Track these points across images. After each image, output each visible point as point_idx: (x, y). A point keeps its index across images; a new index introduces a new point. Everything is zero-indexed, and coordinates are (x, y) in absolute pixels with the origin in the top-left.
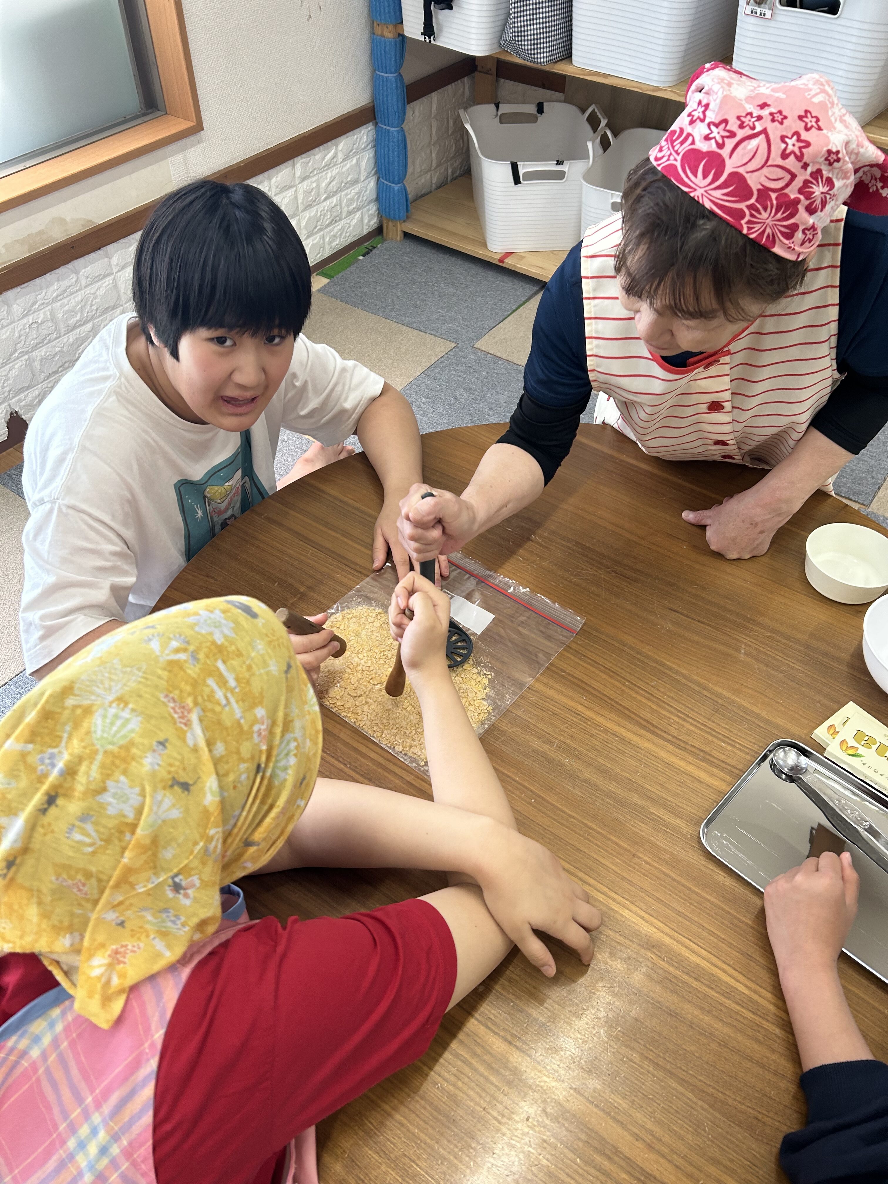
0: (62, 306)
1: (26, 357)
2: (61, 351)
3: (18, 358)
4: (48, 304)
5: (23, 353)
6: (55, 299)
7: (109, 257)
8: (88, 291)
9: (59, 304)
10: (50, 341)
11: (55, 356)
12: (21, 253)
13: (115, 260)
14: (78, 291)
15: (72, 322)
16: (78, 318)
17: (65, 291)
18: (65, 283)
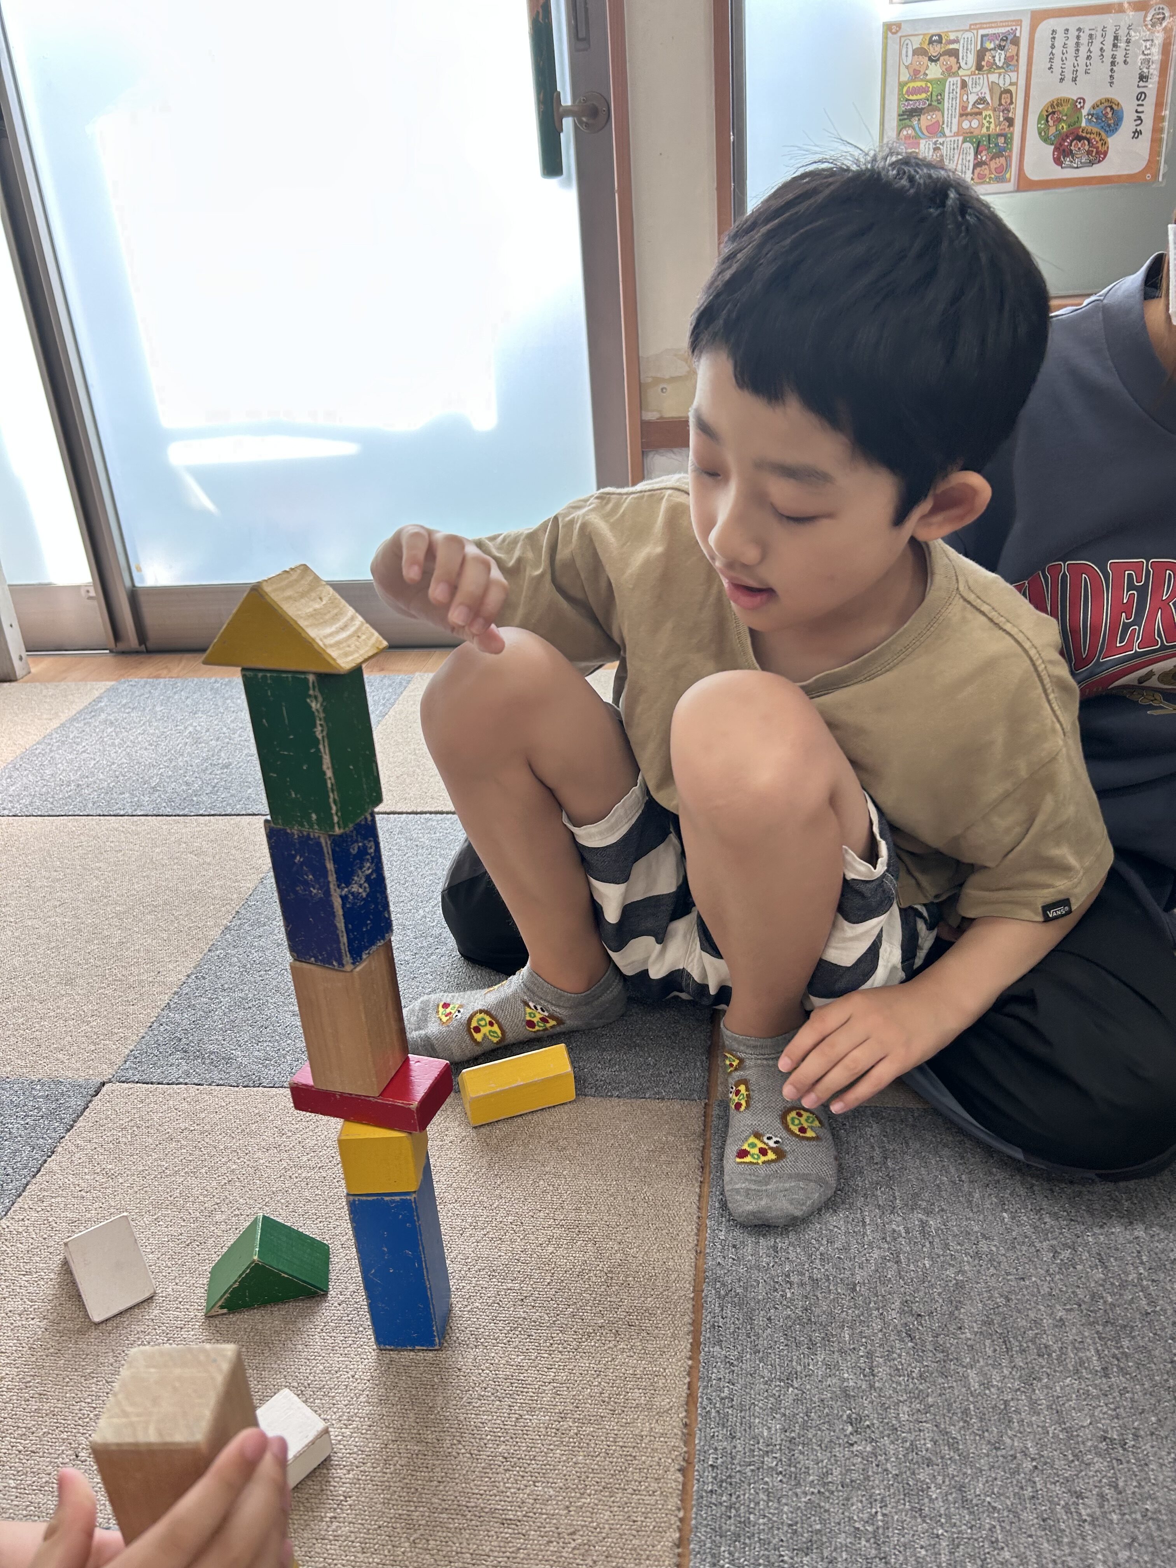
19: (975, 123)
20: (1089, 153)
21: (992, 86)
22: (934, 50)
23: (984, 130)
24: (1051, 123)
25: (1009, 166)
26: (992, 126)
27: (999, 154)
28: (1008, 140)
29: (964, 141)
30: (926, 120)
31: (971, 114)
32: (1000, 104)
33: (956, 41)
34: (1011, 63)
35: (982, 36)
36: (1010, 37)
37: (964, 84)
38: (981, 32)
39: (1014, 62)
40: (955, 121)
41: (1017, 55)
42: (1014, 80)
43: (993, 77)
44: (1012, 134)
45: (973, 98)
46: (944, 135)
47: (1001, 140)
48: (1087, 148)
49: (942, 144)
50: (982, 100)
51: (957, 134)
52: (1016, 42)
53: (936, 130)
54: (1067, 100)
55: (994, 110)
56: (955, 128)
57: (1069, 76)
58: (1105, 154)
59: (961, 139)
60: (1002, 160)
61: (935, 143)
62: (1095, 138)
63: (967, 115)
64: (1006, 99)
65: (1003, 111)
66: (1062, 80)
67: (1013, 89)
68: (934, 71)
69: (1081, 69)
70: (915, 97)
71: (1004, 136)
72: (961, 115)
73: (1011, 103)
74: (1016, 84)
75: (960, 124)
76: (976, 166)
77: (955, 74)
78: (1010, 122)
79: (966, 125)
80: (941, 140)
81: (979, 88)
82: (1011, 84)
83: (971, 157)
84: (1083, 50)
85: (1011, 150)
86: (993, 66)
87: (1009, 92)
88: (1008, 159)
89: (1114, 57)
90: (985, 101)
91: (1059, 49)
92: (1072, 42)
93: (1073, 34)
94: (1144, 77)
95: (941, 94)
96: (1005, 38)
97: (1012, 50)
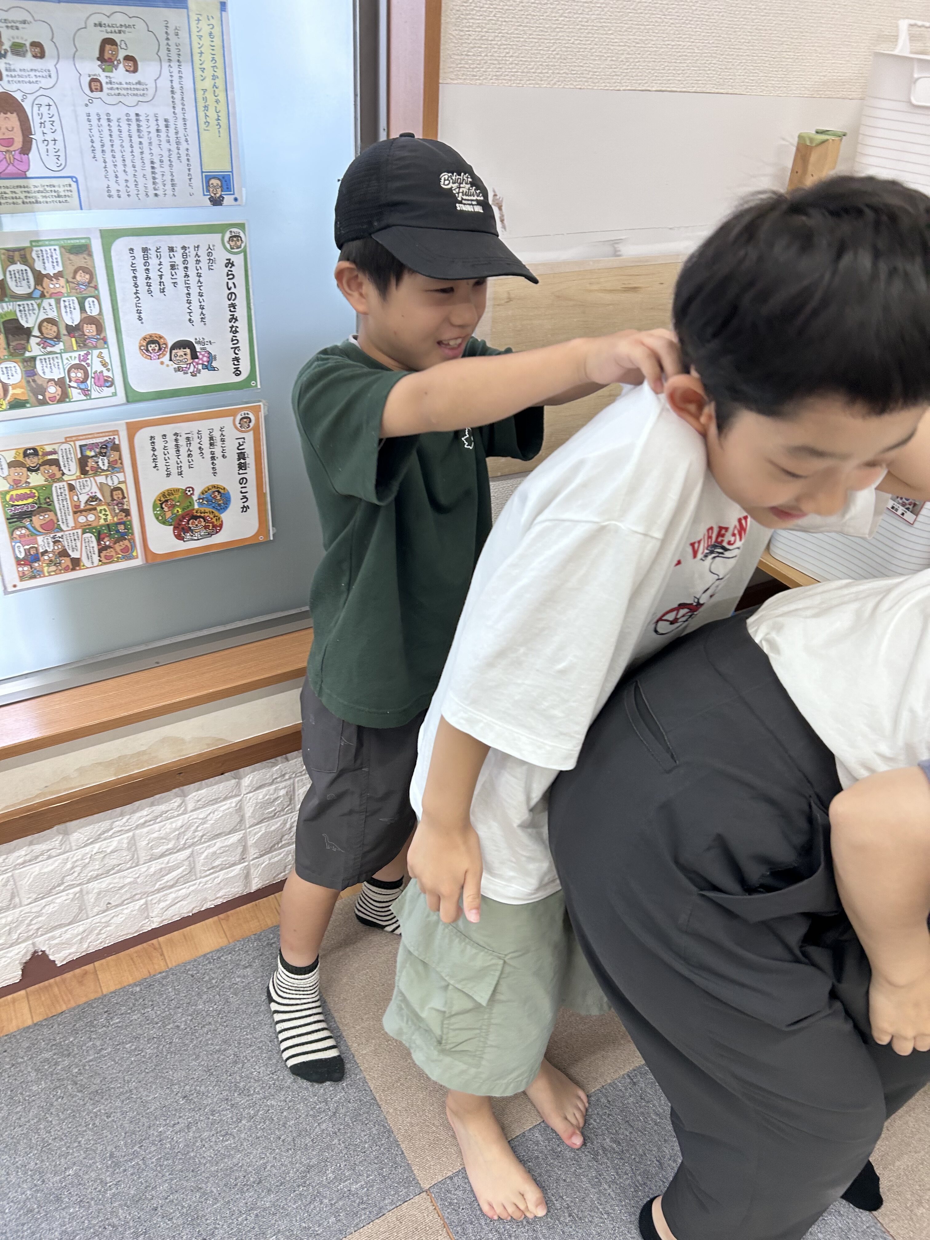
19: (91, 517)
20: (206, 527)
21: (101, 487)
23: (102, 522)
24: (166, 509)
25: (133, 546)
27: (122, 537)
28: (128, 527)
30: (38, 520)
31: (85, 511)
34: (115, 466)
35: (81, 446)
37: (71, 488)
38: (79, 443)
39: (119, 465)
40: (70, 518)
41: (120, 458)
42: (122, 479)
43: (101, 479)
45: (83, 498)
46: (62, 530)
47: (121, 528)
48: (203, 524)
49: (62, 537)
50: (94, 498)
51: (75, 528)
52: (116, 448)
53: (51, 527)
54: (177, 490)
55: (108, 505)
56: (71, 524)
57: (174, 470)
58: (221, 526)
59: (80, 531)
60: (126, 542)
61: (54, 538)
62: (209, 517)
63: (81, 511)
64: (117, 495)
65: (117, 505)
66: (168, 475)
67: (122, 486)
69: (185, 465)
70: (20, 503)
71: (124, 524)
72: (75, 513)
73: (124, 497)
75: (76, 520)
76: (100, 551)
78: (127, 512)
79: (82, 519)
80: (59, 534)
81: (87, 489)
83: (95, 544)
84: (183, 450)
85: (133, 534)
86: (97, 471)
87: (118, 489)
89: (212, 453)
90: (98, 498)
91: (159, 453)
92: (171, 444)
93: (171, 438)
94: (242, 466)
95: (49, 497)
96: (104, 446)
97: (114, 455)
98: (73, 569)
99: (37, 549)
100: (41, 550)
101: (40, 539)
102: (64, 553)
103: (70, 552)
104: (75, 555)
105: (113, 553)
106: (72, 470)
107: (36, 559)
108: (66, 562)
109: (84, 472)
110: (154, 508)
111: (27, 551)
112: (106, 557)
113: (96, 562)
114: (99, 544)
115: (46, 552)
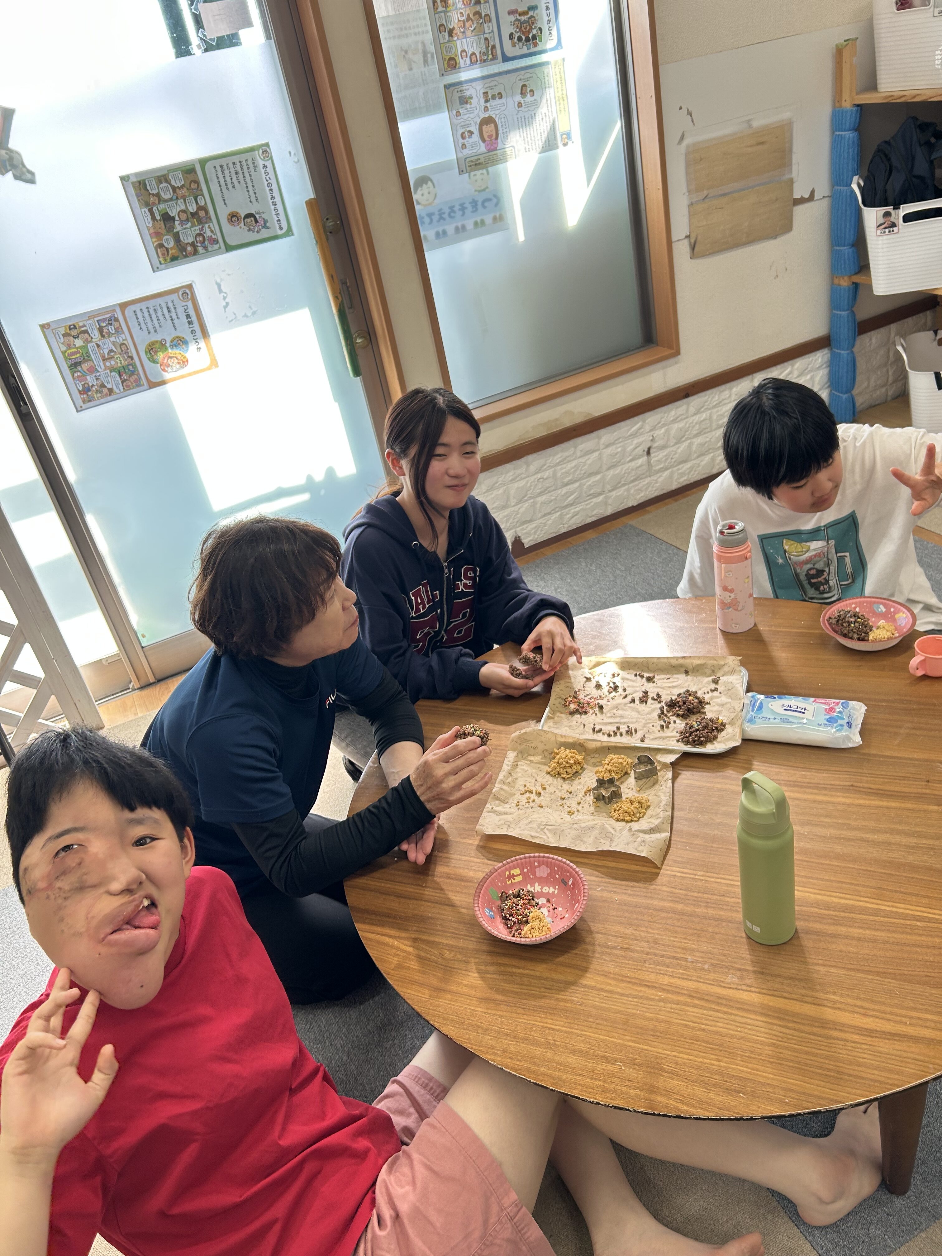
0: (562, 469)
1: (532, 500)
2: (555, 499)
3: (527, 501)
4: (552, 467)
5: (531, 498)
6: (558, 464)
7: (599, 438)
8: (581, 460)
9: (560, 467)
10: (549, 492)
11: (551, 502)
12: (542, 432)
13: (603, 441)
14: (574, 459)
15: (566, 480)
16: (570, 478)
17: (565, 459)
18: (566, 454)
19: (113, 363)
20: (179, 363)
21: (114, 343)
22: (74, 333)
23: (119, 365)
24: (153, 354)
25: (140, 378)
26: (123, 362)
27: (132, 373)
28: (134, 366)
29: (111, 372)
30: (85, 366)
31: (109, 359)
32: (122, 351)
33: (84, 326)
34: (118, 330)
35: (98, 321)
36: (113, 319)
37: (98, 346)
38: (96, 319)
39: (120, 330)
40: (101, 363)
41: (120, 325)
42: (124, 338)
43: (113, 339)
44: (135, 363)
45: (106, 352)
46: (99, 371)
47: (131, 367)
48: (177, 361)
49: (99, 376)
50: (111, 351)
51: (105, 369)
52: (117, 320)
53: (93, 370)
54: (157, 342)
55: (120, 354)
56: (103, 367)
57: (152, 330)
58: (187, 361)
59: (108, 371)
60: (136, 376)
61: (95, 376)
62: (179, 357)
63: (107, 359)
64: (124, 348)
65: (125, 353)
66: (149, 333)
67: (125, 342)
68: (79, 343)
69: (157, 325)
70: (73, 357)
71: (131, 365)
72: (103, 360)
73: (128, 349)
74: (126, 340)
75: (104, 364)
76: (122, 383)
77: (91, 342)
78: (131, 358)
79: (108, 364)
80: (98, 374)
81: (107, 346)
82: (123, 340)
83: (118, 378)
84: (154, 316)
85: (138, 370)
86: (109, 334)
87: (123, 344)
88: (138, 375)
89: (171, 317)
90: (113, 351)
91: (141, 319)
92: (146, 314)
93: (145, 311)
94: (190, 323)
95: (88, 352)
96: (110, 320)
97: (116, 325)
98: (110, 395)
99: (88, 384)
100: (90, 385)
101: (88, 378)
102: (103, 386)
103: (106, 384)
104: (109, 386)
105: (130, 384)
106: (96, 334)
107: (89, 390)
108: (105, 391)
109: (103, 336)
110: (146, 352)
111: (83, 385)
112: (127, 386)
113: (122, 390)
114: (121, 378)
115: (93, 385)
